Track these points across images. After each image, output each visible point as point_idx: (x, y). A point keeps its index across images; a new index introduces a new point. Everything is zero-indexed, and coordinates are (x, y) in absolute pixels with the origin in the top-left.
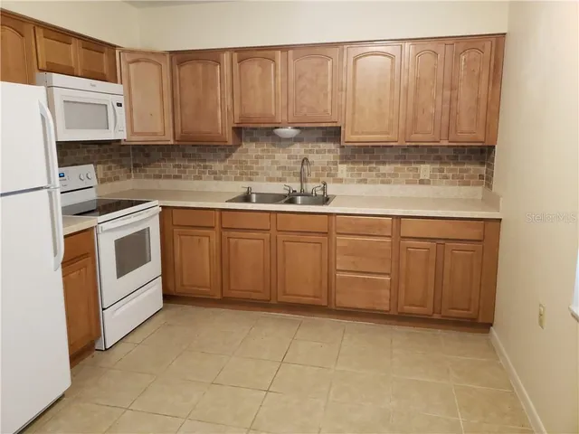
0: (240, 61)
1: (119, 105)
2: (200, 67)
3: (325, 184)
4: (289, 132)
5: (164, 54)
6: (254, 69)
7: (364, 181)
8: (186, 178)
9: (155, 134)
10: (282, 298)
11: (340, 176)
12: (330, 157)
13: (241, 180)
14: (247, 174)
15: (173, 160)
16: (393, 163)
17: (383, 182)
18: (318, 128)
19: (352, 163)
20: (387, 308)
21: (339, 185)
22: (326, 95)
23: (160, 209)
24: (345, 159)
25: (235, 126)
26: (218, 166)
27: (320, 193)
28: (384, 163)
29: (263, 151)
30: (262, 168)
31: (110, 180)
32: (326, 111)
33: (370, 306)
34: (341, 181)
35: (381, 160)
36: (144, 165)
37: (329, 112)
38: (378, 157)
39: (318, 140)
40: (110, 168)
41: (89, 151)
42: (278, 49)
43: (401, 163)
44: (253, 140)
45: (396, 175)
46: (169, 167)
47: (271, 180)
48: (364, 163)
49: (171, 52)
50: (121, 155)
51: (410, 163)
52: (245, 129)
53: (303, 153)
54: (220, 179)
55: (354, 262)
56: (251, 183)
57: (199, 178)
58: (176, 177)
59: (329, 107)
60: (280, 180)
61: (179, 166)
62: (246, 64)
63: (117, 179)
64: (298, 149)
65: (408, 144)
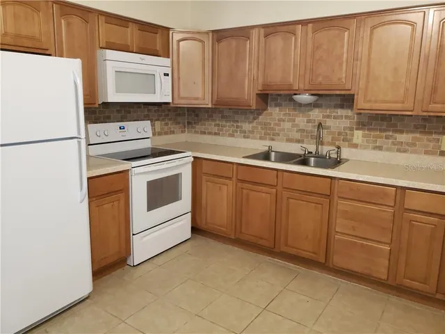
0: (266, 36)
1: (166, 75)
2: (234, 43)
3: (339, 148)
4: (305, 98)
5: (207, 33)
6: (277, 42)
7: (380, 148)
8: (223, 135)
9: (197, 99)
10: (284, 249)
11: (355, 141)
12: (347, 123)
13: (265, 139)
14: (271, 134)
15: (215, 120)
16: (412, 132)
17: (399, 150)
18: (337, 95)
19: (369, 130)
20: (384, 277)
21: (354, 150)
22: (341, 65)
23: (192, 159)
24: (361, 125)
25: (259, 92)
26: (247, 126)
27: (334, 156)
28: (401, 132)
29: (285, 115)
30: (284, 130)
31: (166, 133)
32: (340, 79)
33: (366, 271)
34: (356, 146)
35: (398, 128)
36: (195, 123)
37: (344, 80)
38: (395, 125)
39: (336, 107)
40: (167, 124)
41: (149, 110)
42: (298, 24)
43: (421, 132)
44: (276, 105)
45: (414, 144)
46: (211, 126)
47: (289, 140)
48: (381, 130)
49: (213, 31)
50: (176, 115)
51: (431, 133)
52: (272, 95)
53: (321, 118)
54: (248, 137)
55: (353, 227)
56: (274, 142)
57: (232, 135)
58: (215, 134)
59: (344, 76)
60: (298, 141)
61: (218, 125)
62: (271, 38)
63: (173, 132)
64: (316, 114)
65: (425, 114)
